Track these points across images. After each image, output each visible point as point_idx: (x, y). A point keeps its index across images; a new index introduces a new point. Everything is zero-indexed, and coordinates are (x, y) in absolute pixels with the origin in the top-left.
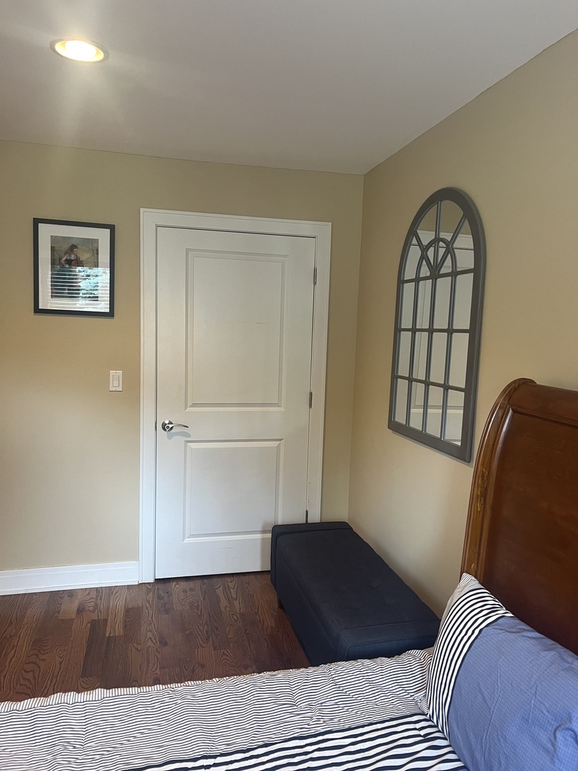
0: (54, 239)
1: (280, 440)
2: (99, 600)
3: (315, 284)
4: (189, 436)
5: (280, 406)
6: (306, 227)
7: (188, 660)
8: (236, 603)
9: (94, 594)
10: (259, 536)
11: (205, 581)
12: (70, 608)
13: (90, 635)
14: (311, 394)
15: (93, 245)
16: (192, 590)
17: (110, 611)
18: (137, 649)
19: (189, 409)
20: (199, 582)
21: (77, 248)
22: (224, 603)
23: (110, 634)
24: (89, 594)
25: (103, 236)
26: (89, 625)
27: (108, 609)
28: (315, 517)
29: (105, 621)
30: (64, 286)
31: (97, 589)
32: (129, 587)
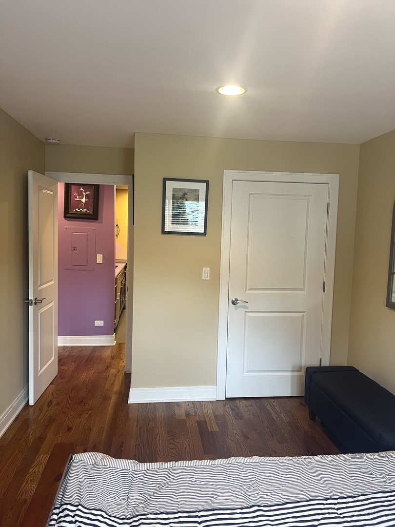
0: (174, 190)
1: (304, 312)
2: (196, 410)
3: (328, 212)
4: (248, 308)
5: (304, 291)
6: (323, 177)
7: (265, 448)
8: (282, 415)
9: (191, 405)
10: (290, 374)
11: (257, 401)
12: (181, 413)
13: (199, 429)
14: (324, 283)
15: (196, 192)
16: (250, 405)
17: (205, 416)
18: (231, 440)
19: (247, 292)
20: (253, 401)
21: (187, 195)
22: (274, 415)
23: (211, 430)
24: (188, 405)
25: (202, 187)
26: (196, 424)
27: (204, 415)
28: (326, 363)
29: (205, 422)
30: (178, 218)
31: (192, 402)
32: (211, 402)
